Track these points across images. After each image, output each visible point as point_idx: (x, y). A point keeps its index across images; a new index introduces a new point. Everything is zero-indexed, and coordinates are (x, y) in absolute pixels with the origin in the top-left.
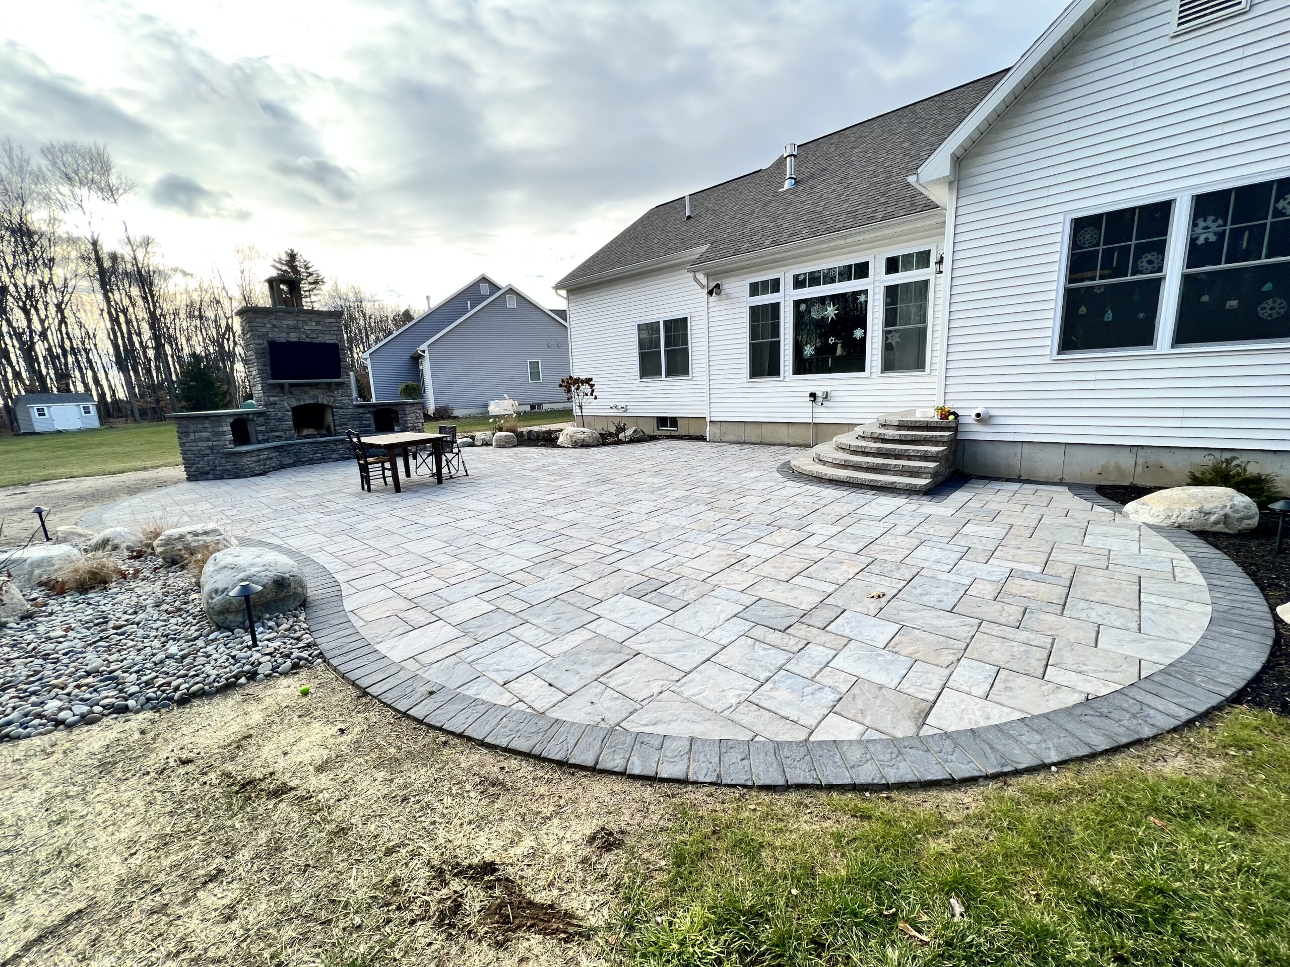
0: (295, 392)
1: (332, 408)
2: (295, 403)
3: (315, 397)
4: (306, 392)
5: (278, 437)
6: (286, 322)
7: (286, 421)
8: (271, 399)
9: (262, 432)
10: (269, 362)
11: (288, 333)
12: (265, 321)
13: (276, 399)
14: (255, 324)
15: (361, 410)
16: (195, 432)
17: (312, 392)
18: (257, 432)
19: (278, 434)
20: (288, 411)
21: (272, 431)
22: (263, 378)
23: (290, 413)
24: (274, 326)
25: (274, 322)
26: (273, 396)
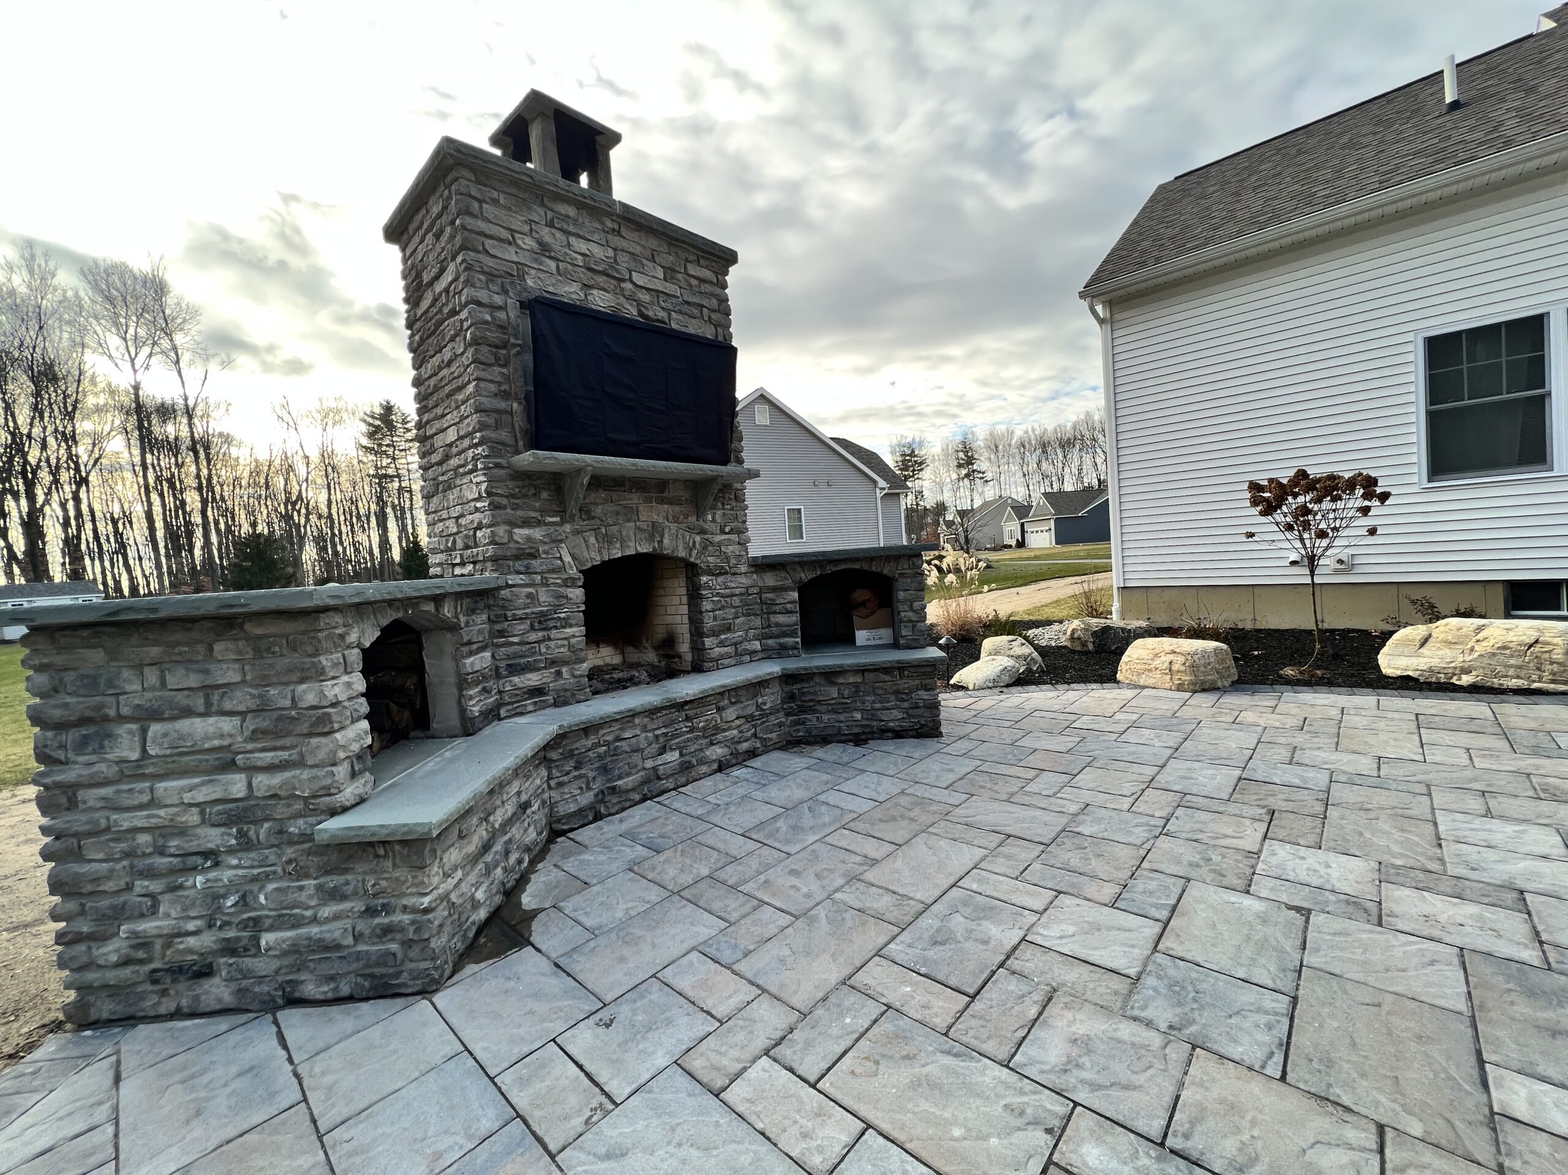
0: (598, 511)
1: (691, 570)
2: (594, 557)
3: (654, 531)
4: (631, 513)
5: (537, 692)
6: (582, 246)
7: (566, 623)
8: (520, 533)
9: (481, 678)
10: (521, 385)
11: (586, 287)
12: (517, 223)
13: (537, 533)
14: (482, 225)
15: (770, 580)
16: (147, 716)
17: (653, 513)
18: (463, 683)
19: (533, 679)
20: (569, 582)
21: (516, 669)
22: (496, 448)
23: (577, 594)
24: (545, 249)
25: (545, 233)
26: (526, 523)
